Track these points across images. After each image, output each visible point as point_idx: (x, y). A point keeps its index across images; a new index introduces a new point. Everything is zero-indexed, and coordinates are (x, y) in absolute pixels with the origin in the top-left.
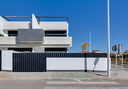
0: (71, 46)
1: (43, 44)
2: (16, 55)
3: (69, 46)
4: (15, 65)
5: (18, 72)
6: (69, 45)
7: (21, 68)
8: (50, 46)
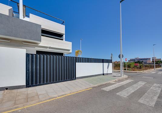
0: (71, 51)
1: (39, 45)
2: (32, 58)
3: (70, 52)
4: (30, 74)
5: (36, 86)
6: (69, 50)
7: (42, 79)
8: (48, 49)
